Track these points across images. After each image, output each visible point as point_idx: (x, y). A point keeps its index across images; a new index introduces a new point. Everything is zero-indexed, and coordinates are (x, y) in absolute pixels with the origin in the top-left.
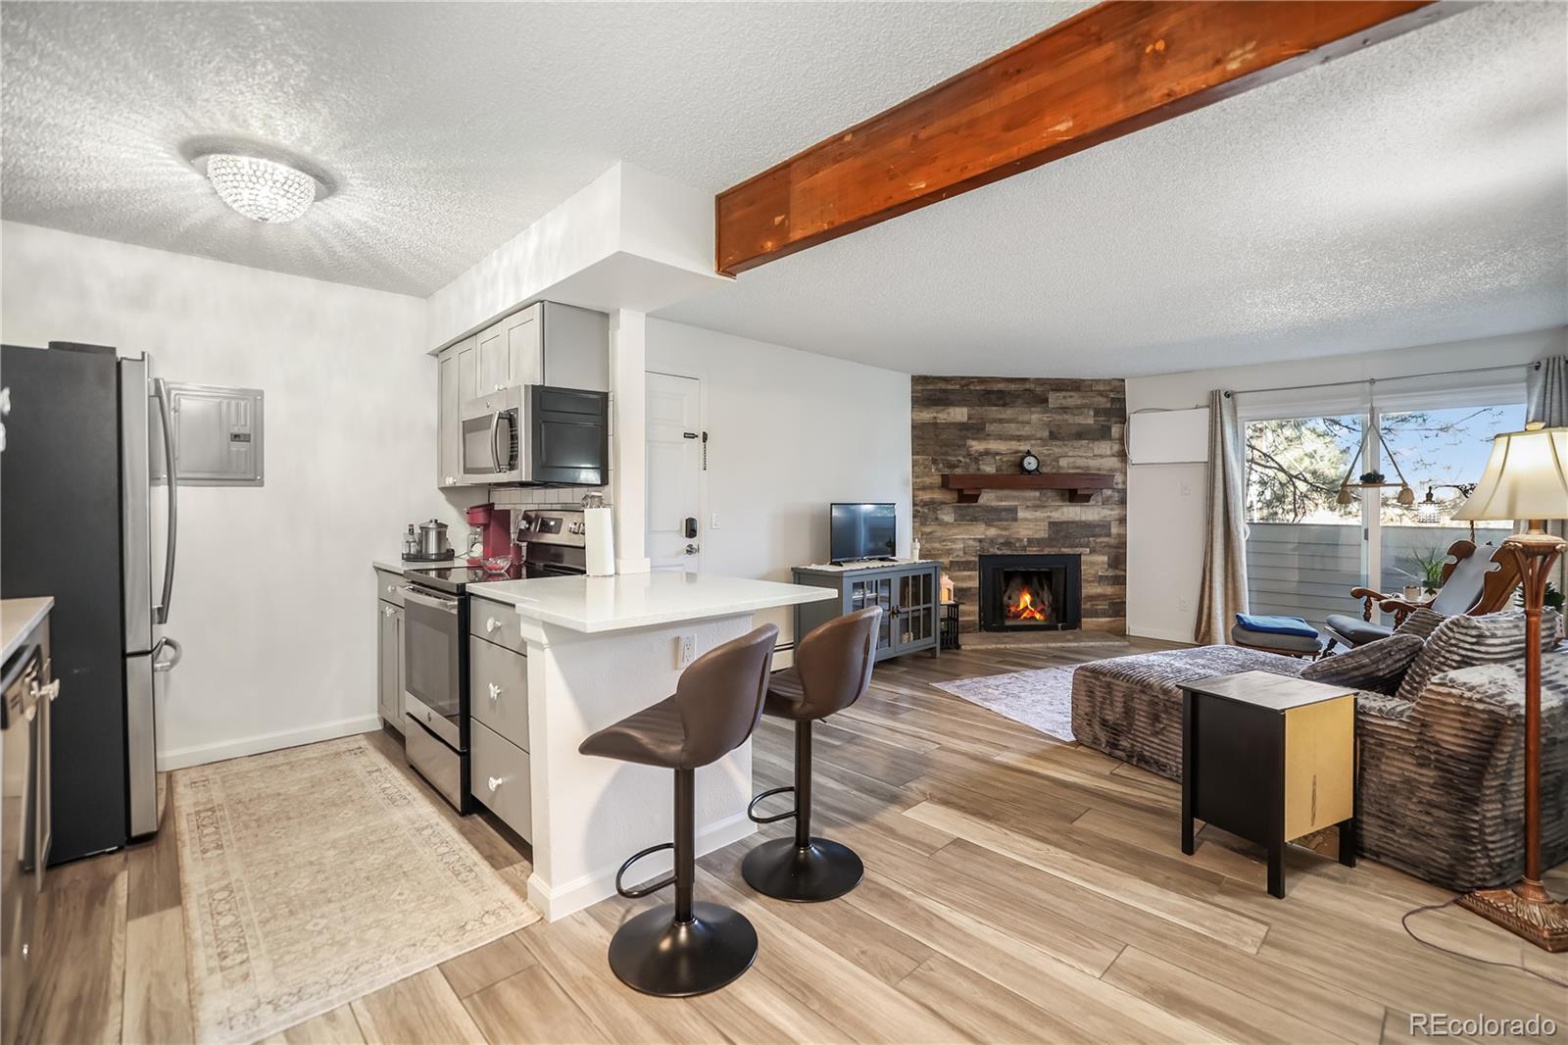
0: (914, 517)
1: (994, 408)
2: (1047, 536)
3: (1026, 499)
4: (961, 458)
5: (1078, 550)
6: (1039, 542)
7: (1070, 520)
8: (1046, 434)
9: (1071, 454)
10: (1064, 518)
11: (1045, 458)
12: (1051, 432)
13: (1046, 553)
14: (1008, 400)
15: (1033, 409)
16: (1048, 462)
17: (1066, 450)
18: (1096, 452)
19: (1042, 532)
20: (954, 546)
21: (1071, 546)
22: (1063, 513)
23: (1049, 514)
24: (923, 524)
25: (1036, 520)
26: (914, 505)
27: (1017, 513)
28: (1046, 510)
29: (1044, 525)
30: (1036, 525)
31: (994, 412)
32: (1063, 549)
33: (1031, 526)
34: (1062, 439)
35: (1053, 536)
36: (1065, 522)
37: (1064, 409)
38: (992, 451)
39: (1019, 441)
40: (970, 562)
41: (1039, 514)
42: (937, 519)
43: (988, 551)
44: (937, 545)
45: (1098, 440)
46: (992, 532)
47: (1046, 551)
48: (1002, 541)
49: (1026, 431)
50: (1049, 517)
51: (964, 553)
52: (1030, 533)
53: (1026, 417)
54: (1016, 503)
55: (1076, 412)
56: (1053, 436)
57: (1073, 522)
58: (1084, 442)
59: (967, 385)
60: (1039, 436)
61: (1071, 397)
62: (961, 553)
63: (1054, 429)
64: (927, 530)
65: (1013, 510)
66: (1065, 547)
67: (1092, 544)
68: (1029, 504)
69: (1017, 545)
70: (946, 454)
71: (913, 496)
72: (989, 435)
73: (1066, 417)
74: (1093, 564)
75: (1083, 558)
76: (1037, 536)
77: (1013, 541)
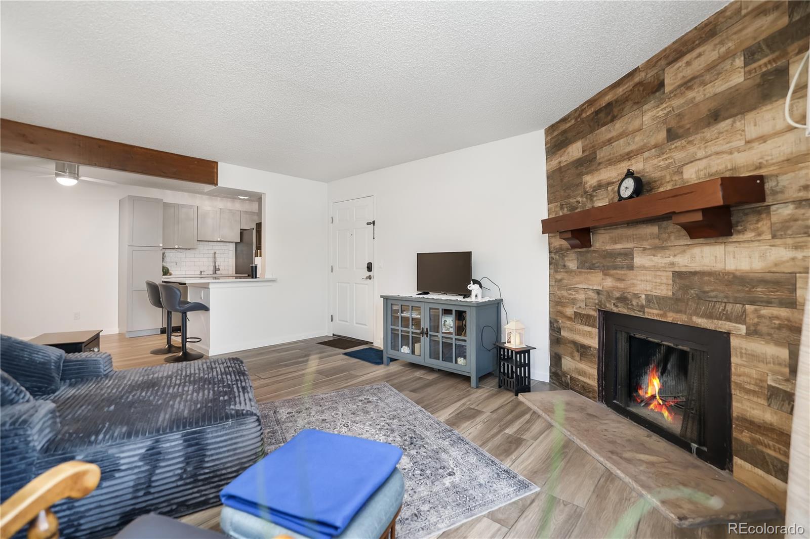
0: (550, 264)
1: (604, 128)
2: (670, 293)
3: (642, 238)
4: (579, 199)
5: (723, 326)
6: (660, 301)
7: (706, 269)
8: (662, 135)
9: (701, 154)
10: (695, 266)
11: (663, 173)
12: (669, 131)
13: (669, 320)
14: (616, 111)
15: (646, 107)
16: (668, 178)
17: (692, 149)
18: (752, 131)
19: (663, 287)
20: (577, 296)
21: (710, 316)
22: (693, 258)
23: (672, 259)
24: (556, 271)
25: (656, 269)
26: (550, 252)
27: (632, 259)
28: (668, 252)
29: (666, 278)
30: (656, 276)
31: (604, 133)
32: (695, 319)
33: (649, 278)
34: (687, 133)
35: (679, 294)
36: (695, 273)
37: (687, 84)
38: (604, 182)
39: (629, 159)
40: (588, 316)
41: (660, 260)
42: (564, 266)
43: (606, 306)
44: (565, 293)
45: (753, 108)
46: (609, 283)
47: (671, 317)
48: (617, 295)
49: (638, 141)
50: (673, 264)
51: (586, 305)
52: (648, 288)
53: (636, 123)
54: (630, 245)
55: (707, 77)
56: (672, 135)
57: (710, 274)
58: (724, 125)
59: (580, 115)
60: (653, 142)
61: (700, 55)
62: (583, 305)
63: (673, 123)
64: (559, 277)
65: (628, 255)
66: (698, 315)
67: (752, 319)
68: (646, 244)
69: (634, 303)
70: (569, 197)
71: (549, 245)
72: (600, 164)
73: (690, 94)
74: (754, 357)
75: (734, 342)
76: (657, 293)
77: (629, 296)
